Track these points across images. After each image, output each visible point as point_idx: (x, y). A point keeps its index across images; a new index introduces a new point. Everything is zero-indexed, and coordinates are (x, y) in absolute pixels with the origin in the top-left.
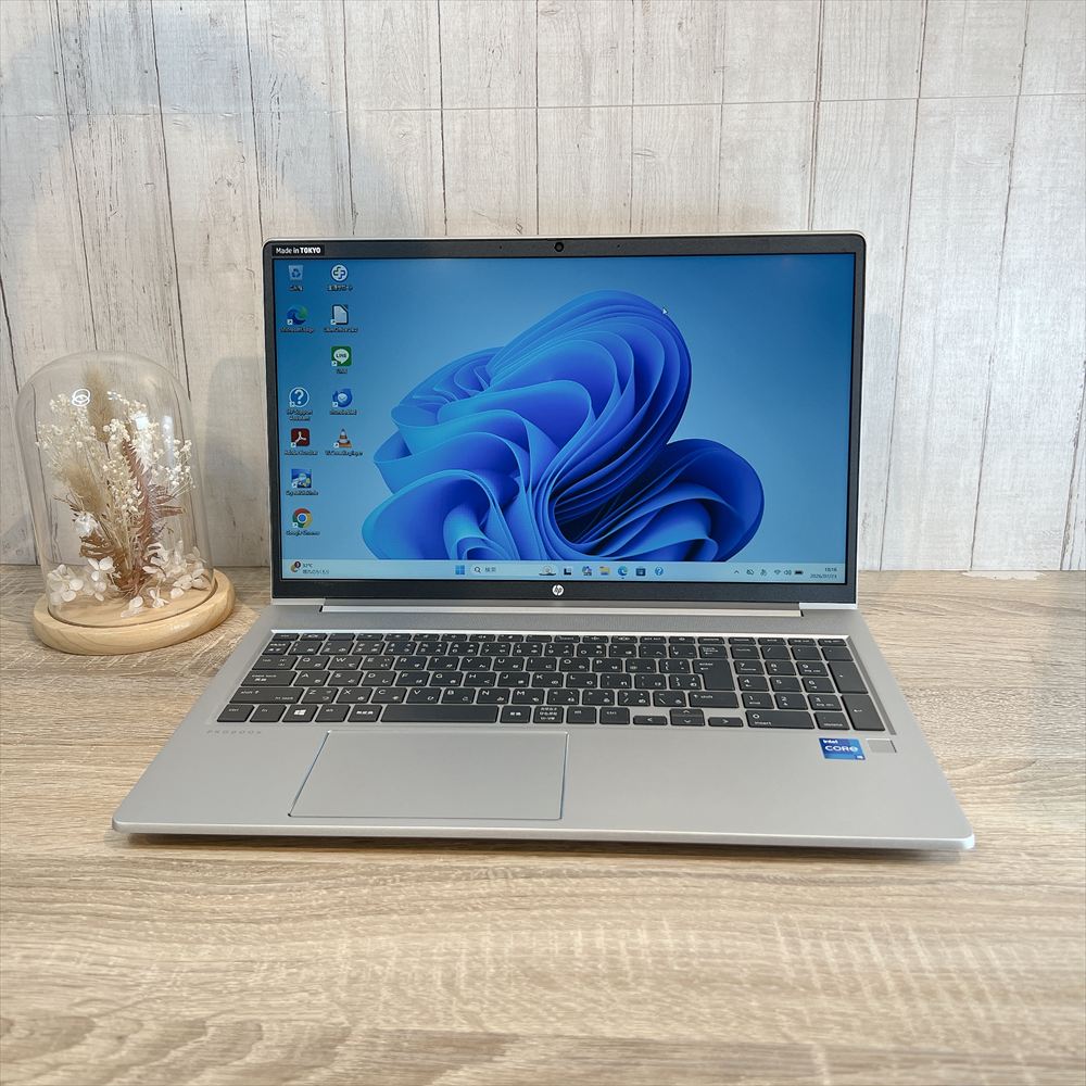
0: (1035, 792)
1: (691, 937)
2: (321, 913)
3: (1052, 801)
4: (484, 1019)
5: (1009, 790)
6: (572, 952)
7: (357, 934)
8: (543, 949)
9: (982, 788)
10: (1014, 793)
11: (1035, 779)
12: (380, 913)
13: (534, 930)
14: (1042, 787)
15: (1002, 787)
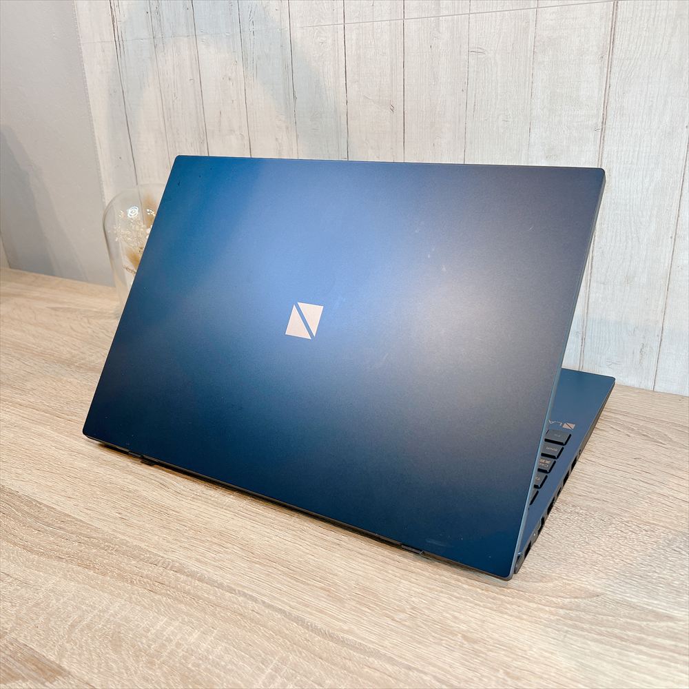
0: (570, 622)
1: (220, 648)
2: (63, 557)
3: (576, 634)
4: (66, 656)
5: (551, 613)
6: (149, 630)
7: (65, 576)
8: (136, 623)
9: (531, 605)
10: (552, 617)
11: (584, 611)
12: (87, 567)
13: (145, 608)
14: (580, 620)
15: (547, 608)
